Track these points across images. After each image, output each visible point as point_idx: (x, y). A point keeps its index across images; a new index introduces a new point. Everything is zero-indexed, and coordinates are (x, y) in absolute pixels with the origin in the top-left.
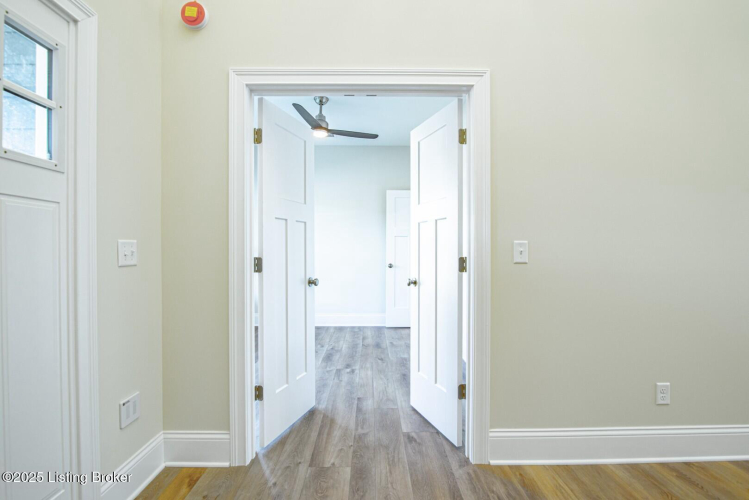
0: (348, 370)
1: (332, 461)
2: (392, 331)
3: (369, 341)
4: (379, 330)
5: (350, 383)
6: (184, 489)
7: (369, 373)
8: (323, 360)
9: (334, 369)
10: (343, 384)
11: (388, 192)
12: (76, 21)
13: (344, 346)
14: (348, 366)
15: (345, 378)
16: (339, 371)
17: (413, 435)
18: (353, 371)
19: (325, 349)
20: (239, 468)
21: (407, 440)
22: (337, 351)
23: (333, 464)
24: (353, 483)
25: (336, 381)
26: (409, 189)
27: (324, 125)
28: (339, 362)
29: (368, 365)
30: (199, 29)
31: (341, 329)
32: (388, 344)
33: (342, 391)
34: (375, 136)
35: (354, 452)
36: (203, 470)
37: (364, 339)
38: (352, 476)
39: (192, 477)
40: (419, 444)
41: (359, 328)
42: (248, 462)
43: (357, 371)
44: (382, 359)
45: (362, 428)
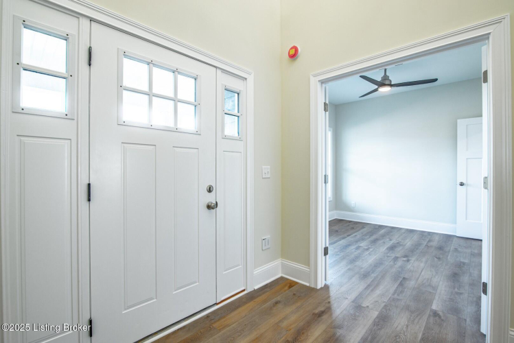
0: (405, 259)
1: (367, 305)
2: (462, 241)
3: (434, 244)
4: (449, 238)
5: (401, 267)
6: (287, 288)
7: (422, 265)
8: (387, 249)
9: (393, 255)
10: (396, 266)
11: (458, 121)
12: (246, 79)
13: (409, 243)
14: (405, 256)
15: (399, 263)
16: (396, 259)
17: (441, 313)
18: (408, 261)
19: (392, 242)
20: (313, 288)
21: (431, 314)
22: (401, 245)
23: (368, 307)
24: (377, 320)
25: (392, 263)
26: (481, 116)
27: (387, 82)
28: (399, 252)
29: (424, 260)
30: (296, 59)
31: (411, 231)
32: (452, 248)
33: (394, 270)
34: (436, 80)
35: (385, 306)
36: (297, 283)
37: (429, 241)
38: (377, 317)
39: (292, 284)
40: (443, 320)
41: (429, 233)
42: (319, 287)
43: (412, 261)
44: (439, 258)
45: (398, 295)
